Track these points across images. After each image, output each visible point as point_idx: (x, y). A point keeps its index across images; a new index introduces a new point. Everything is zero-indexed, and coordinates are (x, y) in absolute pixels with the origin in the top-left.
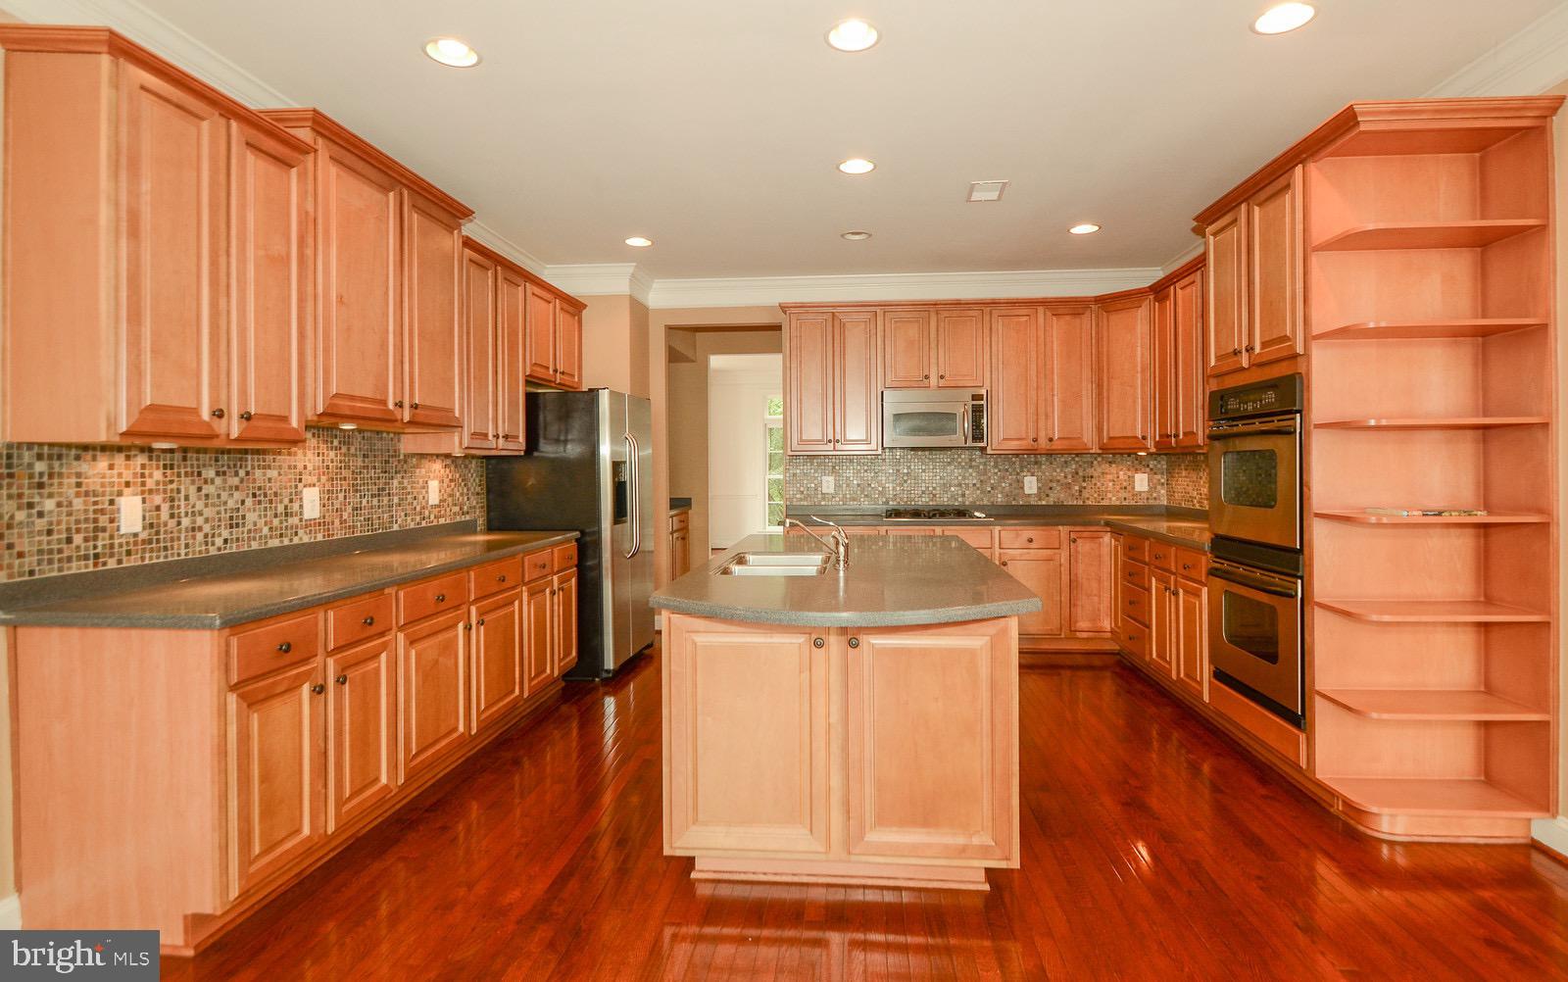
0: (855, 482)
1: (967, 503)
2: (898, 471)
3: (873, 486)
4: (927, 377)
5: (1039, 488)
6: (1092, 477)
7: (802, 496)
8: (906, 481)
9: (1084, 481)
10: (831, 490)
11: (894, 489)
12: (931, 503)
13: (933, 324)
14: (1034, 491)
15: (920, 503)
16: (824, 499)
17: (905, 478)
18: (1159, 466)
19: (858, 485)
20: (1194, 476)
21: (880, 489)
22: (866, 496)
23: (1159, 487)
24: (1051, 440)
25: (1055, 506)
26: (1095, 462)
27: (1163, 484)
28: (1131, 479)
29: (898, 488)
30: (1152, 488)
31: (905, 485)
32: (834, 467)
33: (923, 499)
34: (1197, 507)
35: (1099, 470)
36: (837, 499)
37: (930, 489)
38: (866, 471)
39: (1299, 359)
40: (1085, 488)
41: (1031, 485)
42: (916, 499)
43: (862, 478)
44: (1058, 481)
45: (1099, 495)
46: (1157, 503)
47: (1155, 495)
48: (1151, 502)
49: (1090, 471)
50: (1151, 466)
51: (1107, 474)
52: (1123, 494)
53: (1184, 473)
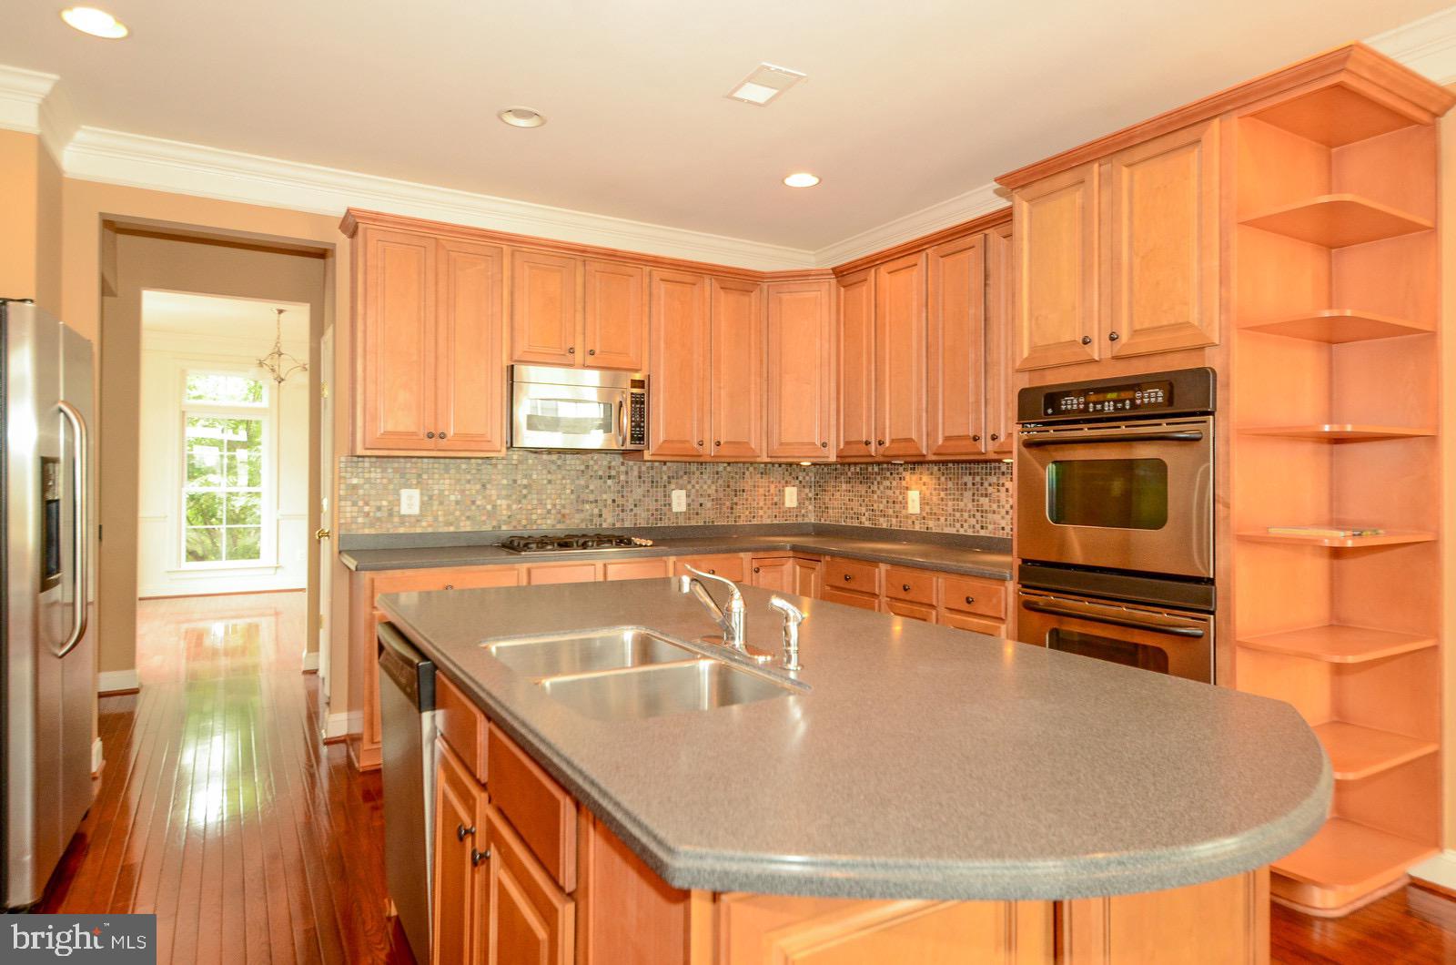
0: (452, 498)
1: (605, 525)
2: (515, 481)
3: (478, 503)
4: (572, 351)
5: (689, 505)
6: (743, 491)
7: (367, 520)
8: (525, 496)
9: (736, 495)
10: (416, 510)
11: (509, 507)
12: (559, 526)
13: (579, 280)
14: (683, 508)
15: (544, 527)
16: (402, 523)
17: (525, 492)
18: (807, 478)
19: (457, 502)
20: (862, 489)
21: (489, 507)
22: (468, 518)
23: (807, 503)
24: (718, 444)
25: (705, 527)
26: (747, 473)
27: (811, 499)
28: (781, 493)
29: (514, 507)
30: (801, 503)
31: (524, 501)
32: (420, 476)
33: (549, 522)
34: (867, 524)
35: (751, 483)
36: (424, 524)
37: (558, 507)
38: (469, 482)
39: (1207, 350)
40: (736, 504)
41: (679, 500)
42: (539, 522)
43: (462, 492)
44: (709, 496)
45: (750, 513)
46: (807, 520)
47: (803, 511)
48: (800, 520)
49: (741, 485)
50: (800, 478)
51: (758, 487)
52: (776, 511)
53: (844, 486)
